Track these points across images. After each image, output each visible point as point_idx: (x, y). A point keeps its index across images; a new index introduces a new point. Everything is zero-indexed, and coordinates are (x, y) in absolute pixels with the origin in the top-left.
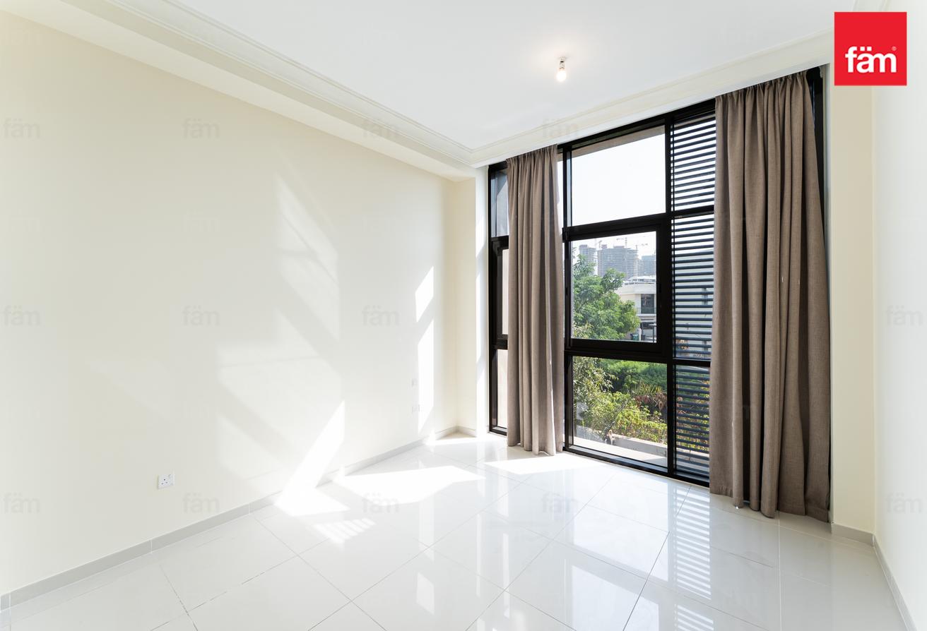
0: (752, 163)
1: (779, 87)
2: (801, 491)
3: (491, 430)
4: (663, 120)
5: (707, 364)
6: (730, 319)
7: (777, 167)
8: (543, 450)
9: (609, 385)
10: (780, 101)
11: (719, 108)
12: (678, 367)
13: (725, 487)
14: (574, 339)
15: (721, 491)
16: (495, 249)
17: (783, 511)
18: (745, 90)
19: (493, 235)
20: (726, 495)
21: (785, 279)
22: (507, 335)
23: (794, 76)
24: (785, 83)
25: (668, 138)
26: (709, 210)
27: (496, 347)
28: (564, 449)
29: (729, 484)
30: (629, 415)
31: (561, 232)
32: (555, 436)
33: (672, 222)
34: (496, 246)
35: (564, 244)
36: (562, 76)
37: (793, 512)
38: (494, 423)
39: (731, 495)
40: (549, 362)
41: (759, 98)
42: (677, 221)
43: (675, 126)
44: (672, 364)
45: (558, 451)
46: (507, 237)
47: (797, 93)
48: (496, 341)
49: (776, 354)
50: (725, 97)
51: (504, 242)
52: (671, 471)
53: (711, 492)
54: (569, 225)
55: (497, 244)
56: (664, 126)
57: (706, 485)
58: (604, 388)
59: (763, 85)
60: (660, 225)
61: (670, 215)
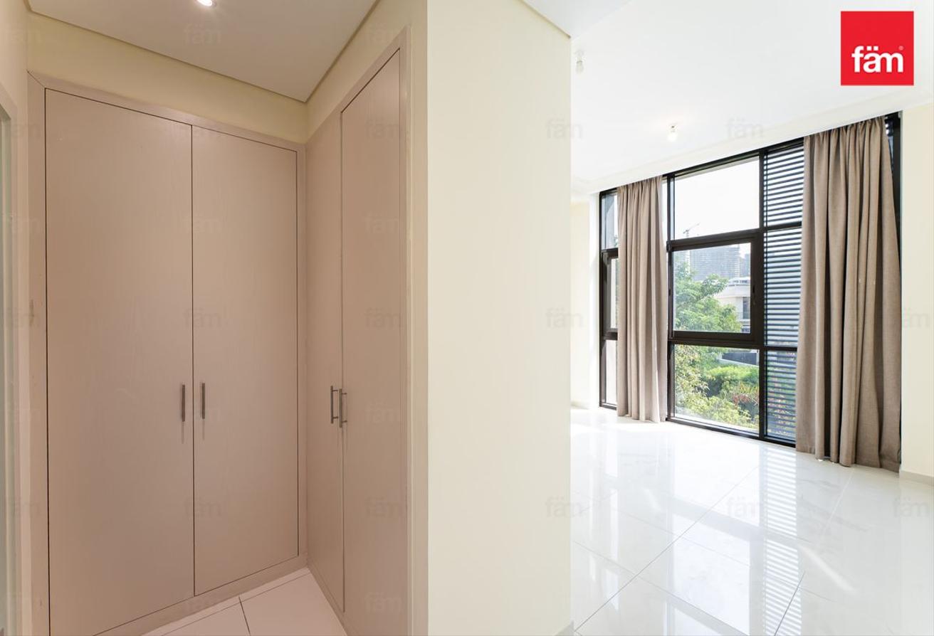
0: (835, 189)
1: (860, 127)
2: (876, 448)
3: (601, 405)
4: (758, 153)
5: (794, 349)
6: (815, 313)
7: (856, 192)
8: (649, 418)
9: (704, 386)
10: (860, 139)
11: (807, 144)
12: (769, 353)
13: (809, 447)
14: (675, 331)
15: (806, 450)
16: (605, 259)
17: (859, 464)
18: (830, 131)
19: (603, 248)
20: (810, 453)
21: (861, 280)
22: (616, 329)
23: (873, 120)
24: (865, 124)
25: (762, 165)
26: (798, 225)
27: (605, 338)
28: (667, 420)
29: (812, 444)
30: (727, 417)
31: (665, 245)
32: (659, 408)
33: (765, 235)
34: (607, 256)
35: (667, 254)
36: (672, 137)
37: (869, 465)
38: (603, 401)
39: (814, 453)
40: (655, 349)
41: (843, 136)
42: (769, 234)
43: (769, 156)
44: (764, 350)
45: (661, 420)
46: (617, 249)
47: (875, 131)
48: (605, 333)
49: (854, 339)
50: (812, 137)
51: (613, 253)
52: (763, 436)
53: (797, 451)
54: (672, 239)
55: (606, 255)
56: (758, 157)
57: (793, 446)
58: (699, 389)
59: (846, 127)
60: (755, 238)
61: (764, 229)
